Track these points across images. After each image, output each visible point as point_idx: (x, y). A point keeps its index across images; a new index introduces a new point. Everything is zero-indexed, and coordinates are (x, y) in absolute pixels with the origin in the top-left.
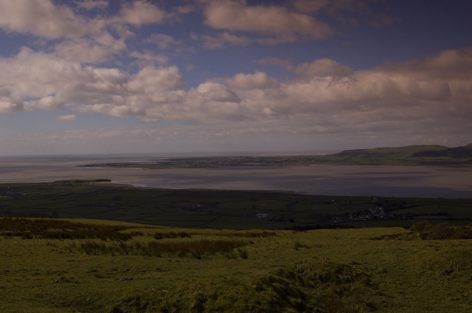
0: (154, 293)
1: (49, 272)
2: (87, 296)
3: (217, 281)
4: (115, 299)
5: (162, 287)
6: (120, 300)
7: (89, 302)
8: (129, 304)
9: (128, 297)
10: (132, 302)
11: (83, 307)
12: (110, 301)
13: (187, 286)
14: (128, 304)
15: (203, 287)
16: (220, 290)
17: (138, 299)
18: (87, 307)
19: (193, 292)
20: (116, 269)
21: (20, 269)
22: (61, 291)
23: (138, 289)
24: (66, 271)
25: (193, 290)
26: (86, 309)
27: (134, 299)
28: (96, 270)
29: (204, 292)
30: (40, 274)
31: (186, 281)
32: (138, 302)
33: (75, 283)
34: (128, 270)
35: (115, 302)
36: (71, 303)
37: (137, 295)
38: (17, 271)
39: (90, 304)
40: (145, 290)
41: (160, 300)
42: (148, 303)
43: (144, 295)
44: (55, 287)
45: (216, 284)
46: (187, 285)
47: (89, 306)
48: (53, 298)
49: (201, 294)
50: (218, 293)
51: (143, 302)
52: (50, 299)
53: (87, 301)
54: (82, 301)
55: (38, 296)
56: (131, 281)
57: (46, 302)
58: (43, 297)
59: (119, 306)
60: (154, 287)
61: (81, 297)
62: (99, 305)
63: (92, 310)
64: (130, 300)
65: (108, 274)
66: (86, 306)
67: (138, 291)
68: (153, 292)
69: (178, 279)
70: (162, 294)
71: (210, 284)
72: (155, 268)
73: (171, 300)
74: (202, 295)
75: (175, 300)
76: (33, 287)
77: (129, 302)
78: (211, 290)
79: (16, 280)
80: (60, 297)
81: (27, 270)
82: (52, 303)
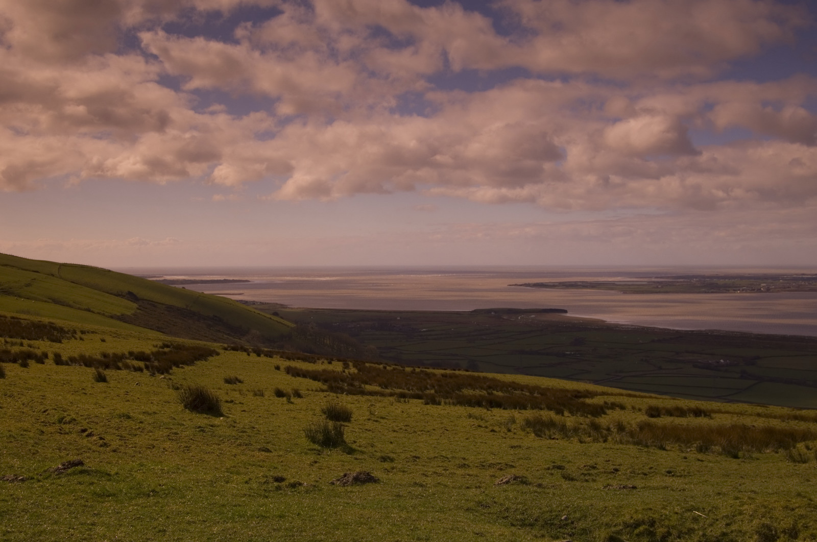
0: (679, 516)
1: (484, 464)
2: (563, 511)
3: (794, 503)
4: (611, 520)
5: (692, 505)
6: (620, 523)
7: (565, 522)
8: (637, 531)
9: (634, 520)
10: (641, 528)
11: (556, 529)
12: (602, 523)
13: (738, 508)
14: (633, 531)
15: (769, 513)
16: (803, 522)
17: (652, 523)
18: (562, 530)
19: (752, 521)
20: (596, 467)
21: (437, 455)
22: (516, 498)
23: (651, 506)
24: (511, 464)
25: (751, 516)
26: (561, 535)
27: (644, 524)
28: (562, 466)
29: (772, 522)
30: (469, 466)
31: (737, 498)
32: (651, 529)
33: (536, 486)
34: (617, 470)
35: (611, 527)
36: (536, 520)
37: (649, 517)
38: (431, 459)
39: (567, 525)
40: (663, 508)
41: (691, 529)
42: (669, 534)
43: (663, 518)
44: (505, 491)
45: (793, 510)
46: (740, 506)
47: (566, 529)
48: (505, 510)
49: (767, 526)
50: (800, 525)
51: (660, 531)
52: (501, 511)
53: (561, 520)
54: (554, 519)
55: (480, 503)
56: (635, 491)
57: (495, 517)
58: (489, 507)
59: (619, 532)
60: (678, 505)
61: (551, 512)
62: (583, 529)
63: (570, 536)
64: (637, 525)
65: (583, 474)
66: (560, 528)
67: (651, 509)
68: (677, 513)
69: (719, 494)
70: (693, 519)
71: (783, 508)
72: (664, 470)
73: (711, 531)
74: (769, 528)
75: (719, 532)
76: (468, 488)
77: (636, 528)
78: (786, 519)
79: (435, 473)
80: (516, 509)
81: (447, 458)
82: (504, 518)
